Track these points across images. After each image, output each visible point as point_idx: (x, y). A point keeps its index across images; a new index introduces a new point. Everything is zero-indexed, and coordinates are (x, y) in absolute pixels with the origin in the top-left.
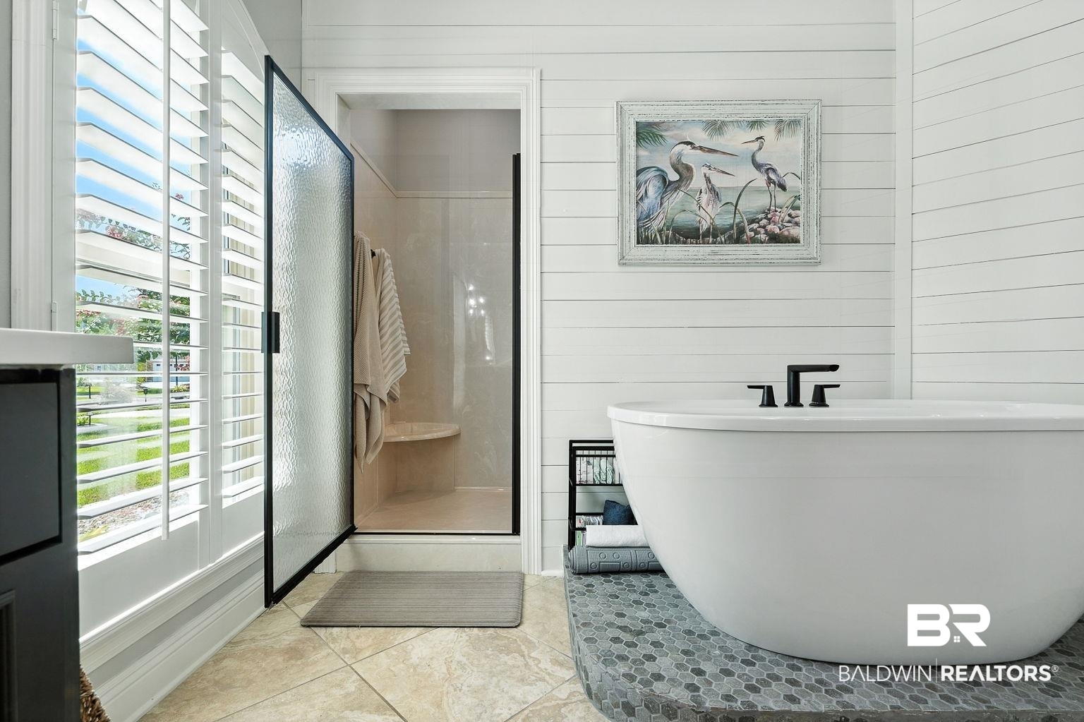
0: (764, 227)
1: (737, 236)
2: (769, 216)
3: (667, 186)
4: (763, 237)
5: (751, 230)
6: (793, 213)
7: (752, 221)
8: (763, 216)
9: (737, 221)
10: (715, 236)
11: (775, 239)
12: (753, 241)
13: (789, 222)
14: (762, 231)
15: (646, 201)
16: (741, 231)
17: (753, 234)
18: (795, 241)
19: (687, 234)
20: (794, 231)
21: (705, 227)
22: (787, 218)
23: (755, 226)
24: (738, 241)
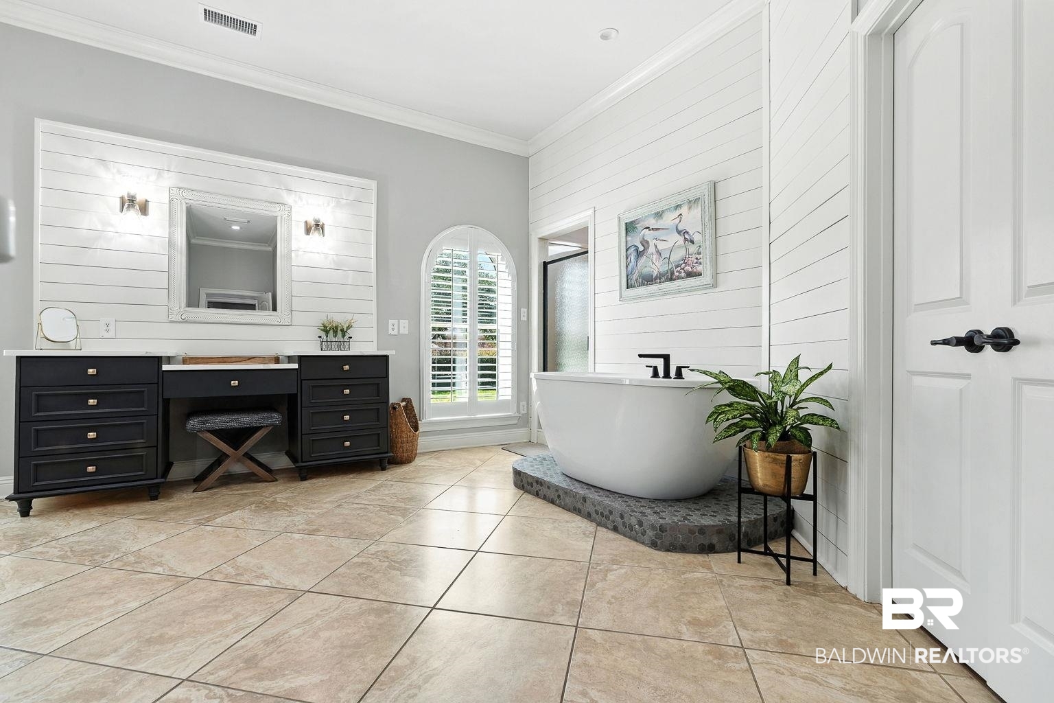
0: (683, 269)
1: (671, 277)
2: (686, 261)
3: (639, 254)
4: (683, 275)
5: (677, 272)
6: (698, 257)
7: (677, 267)
8: (682, 262)
9: (670, 267)
10: (660, 279)
11: (690, 275)
12: (679, 278)
13: (696, 263)
14: (682, 271)
15: (631, 264)
16: (672, 273)
17: (678, 274)
18: (700, 274)
19: (648, 280)
20: (699, 268)
21: (655, 274)
22: (695, 261)
23: (679, 269)
24: (671, 279)
